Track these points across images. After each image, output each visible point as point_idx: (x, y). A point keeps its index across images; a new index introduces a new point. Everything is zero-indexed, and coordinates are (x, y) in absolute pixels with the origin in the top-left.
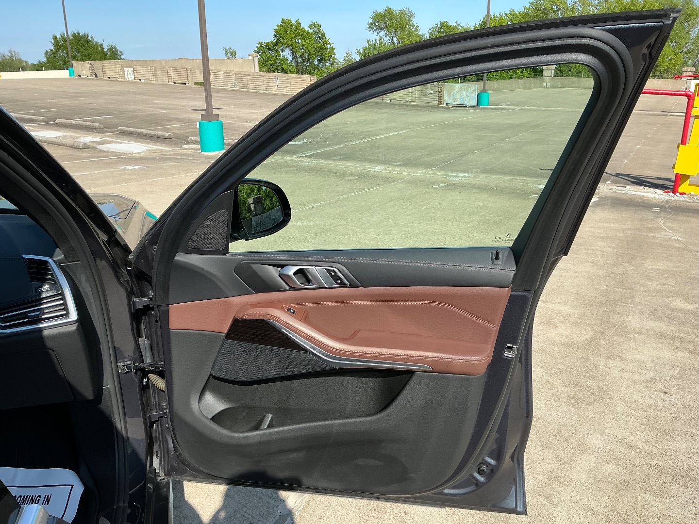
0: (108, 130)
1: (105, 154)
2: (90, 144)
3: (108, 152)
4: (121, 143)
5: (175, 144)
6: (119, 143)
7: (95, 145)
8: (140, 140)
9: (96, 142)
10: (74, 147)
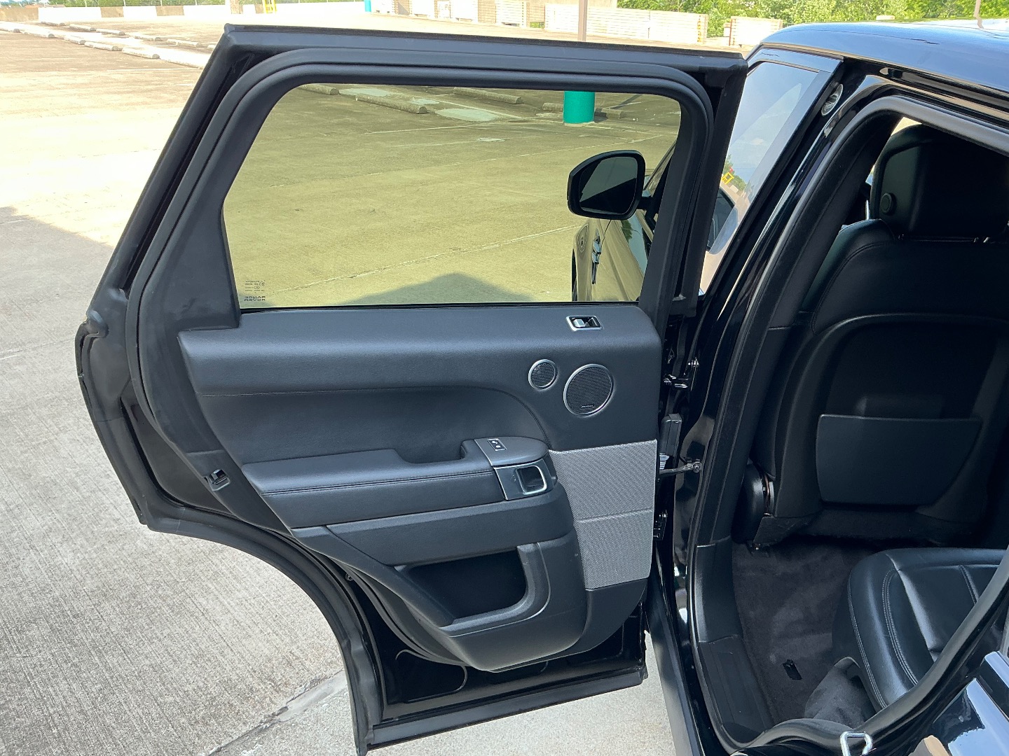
1: (448, 122)
5: (526, 112)
8: (482, 105)
9: (432, 105)
10: (409, 111)
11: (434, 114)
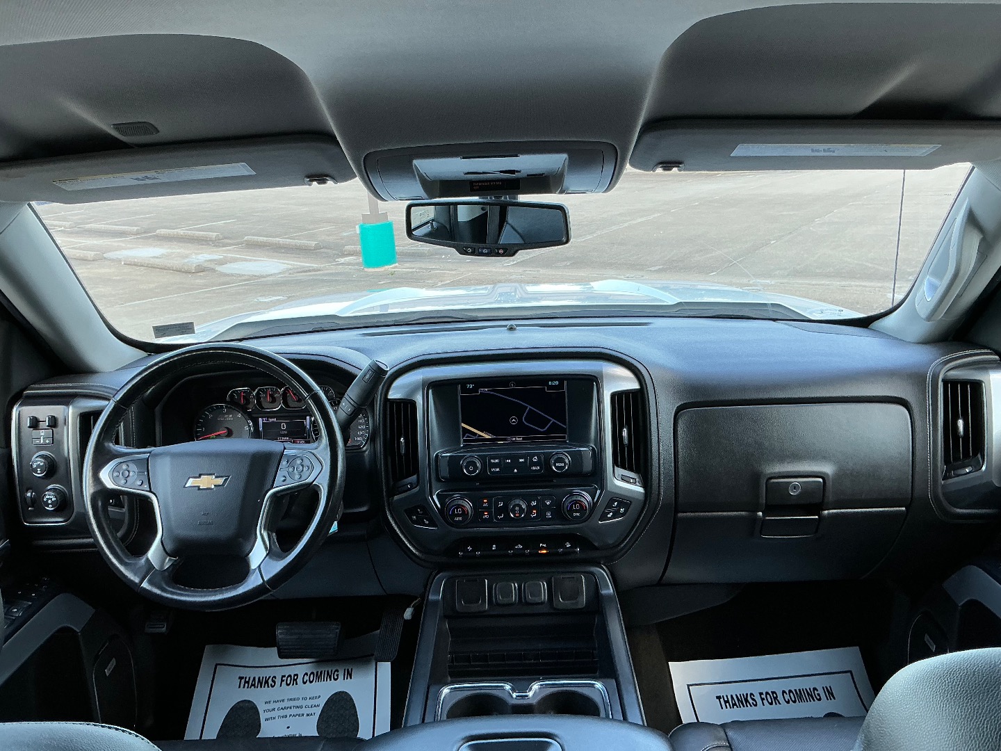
0: (229, 241)
1: (228, 279)
2: (206, 265)
3: (232, 275)
4: (250, 260)
5: (324, 257)
6: (246, 260)
7: (212, 266)
8: (275, 254)
9: (215, 260)
10: (184, 272)
11: (213, 270)
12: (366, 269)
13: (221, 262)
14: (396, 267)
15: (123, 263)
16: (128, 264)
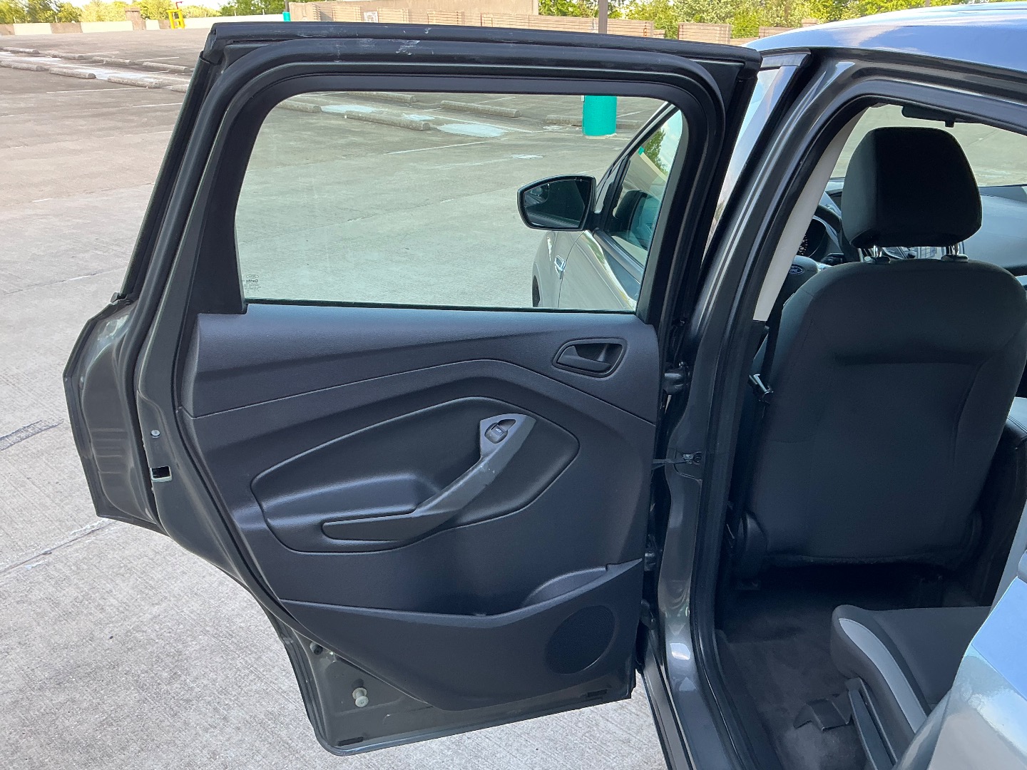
0: (425, 104)
3: (457, 135)
4: (464, 123)
5: (530, 125)
6: (460, 123)
7: (432, 126)
9: (429, 121)
10: (410, 129)
11: (437, 130)
12: (587, 137)
13: (441, 123)
14: (616, 136)
15: (346, 117)
16: (352, 118)
